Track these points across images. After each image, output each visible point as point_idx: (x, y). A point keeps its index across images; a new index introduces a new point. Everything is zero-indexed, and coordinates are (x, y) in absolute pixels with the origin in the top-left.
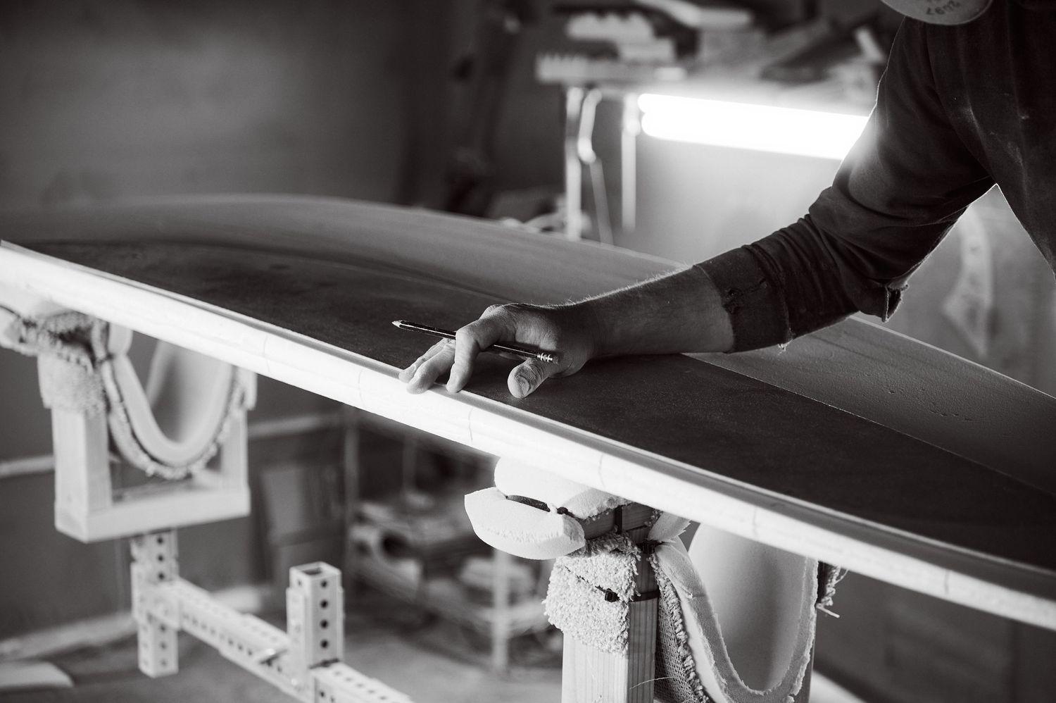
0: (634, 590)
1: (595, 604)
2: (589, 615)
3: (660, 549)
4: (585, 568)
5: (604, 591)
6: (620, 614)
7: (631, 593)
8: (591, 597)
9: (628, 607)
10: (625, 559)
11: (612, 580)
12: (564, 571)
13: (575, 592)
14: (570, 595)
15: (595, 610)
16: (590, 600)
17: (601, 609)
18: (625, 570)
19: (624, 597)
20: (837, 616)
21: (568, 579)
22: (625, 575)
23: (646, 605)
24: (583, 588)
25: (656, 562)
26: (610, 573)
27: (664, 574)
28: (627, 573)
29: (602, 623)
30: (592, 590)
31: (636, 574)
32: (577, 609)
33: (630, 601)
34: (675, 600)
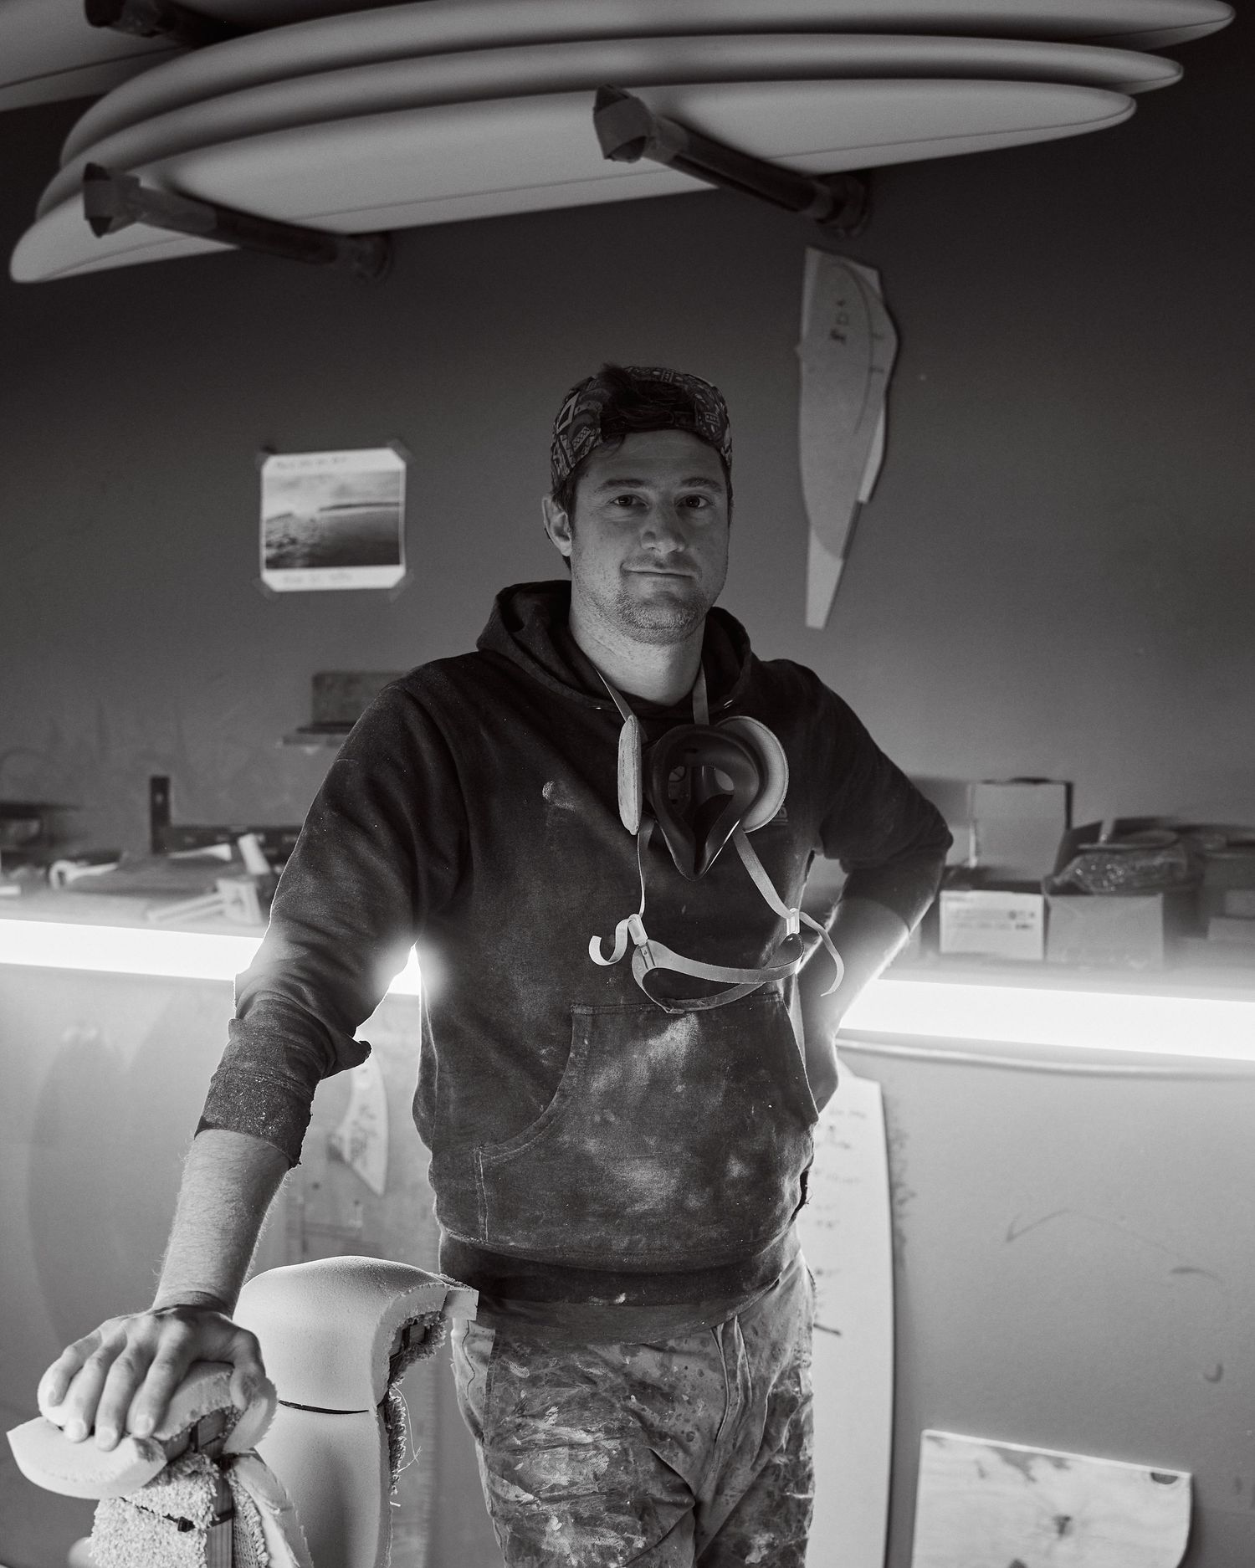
0: (212, 1514)
1: (163, 1536)
2: (155, 1551)
3: (237, 1462)
4: (148, 1496)
5: (175, 1521)
6: (197, 1545)
7: (209, 1518)
8: (158, 1529)
9: (205, 1535)
10: (201, 1480)
11: (185, 1505)
12: (117, 1502)
13: (136, 1526)
14: (129, 1530)
15: (164, 1543)
16: (156, 1533)
17: (171, 1542)
18: (202, 1492)
19: (199, 1525)
20: (399, 1505)
21: (124, 1511)
22: (202, 1499)
23: (222, 1529)
24: (147, 1521)
25: (233, 1478)
26: (183, 1499)
27: (244, 1490)
28: (205, 1496)
29: (175, 1558)
30: (159, 1521)
31: (215, 1495)
32: (139, 1545)
33: (208, 1527)
34: (257, 1518)
